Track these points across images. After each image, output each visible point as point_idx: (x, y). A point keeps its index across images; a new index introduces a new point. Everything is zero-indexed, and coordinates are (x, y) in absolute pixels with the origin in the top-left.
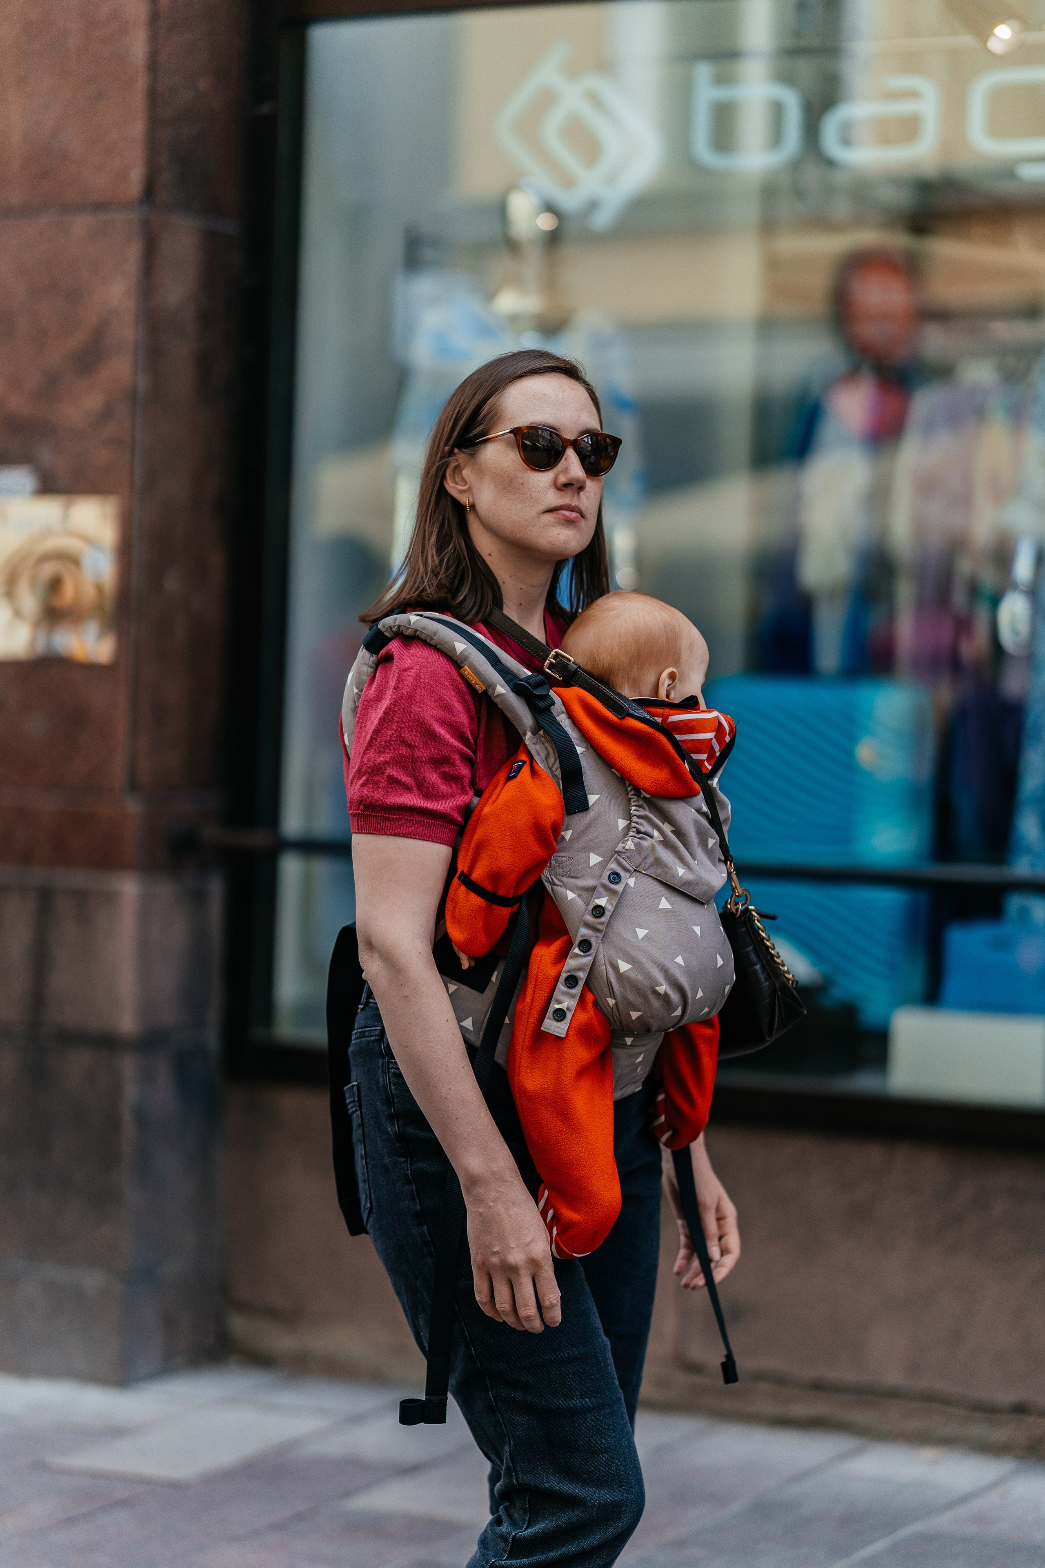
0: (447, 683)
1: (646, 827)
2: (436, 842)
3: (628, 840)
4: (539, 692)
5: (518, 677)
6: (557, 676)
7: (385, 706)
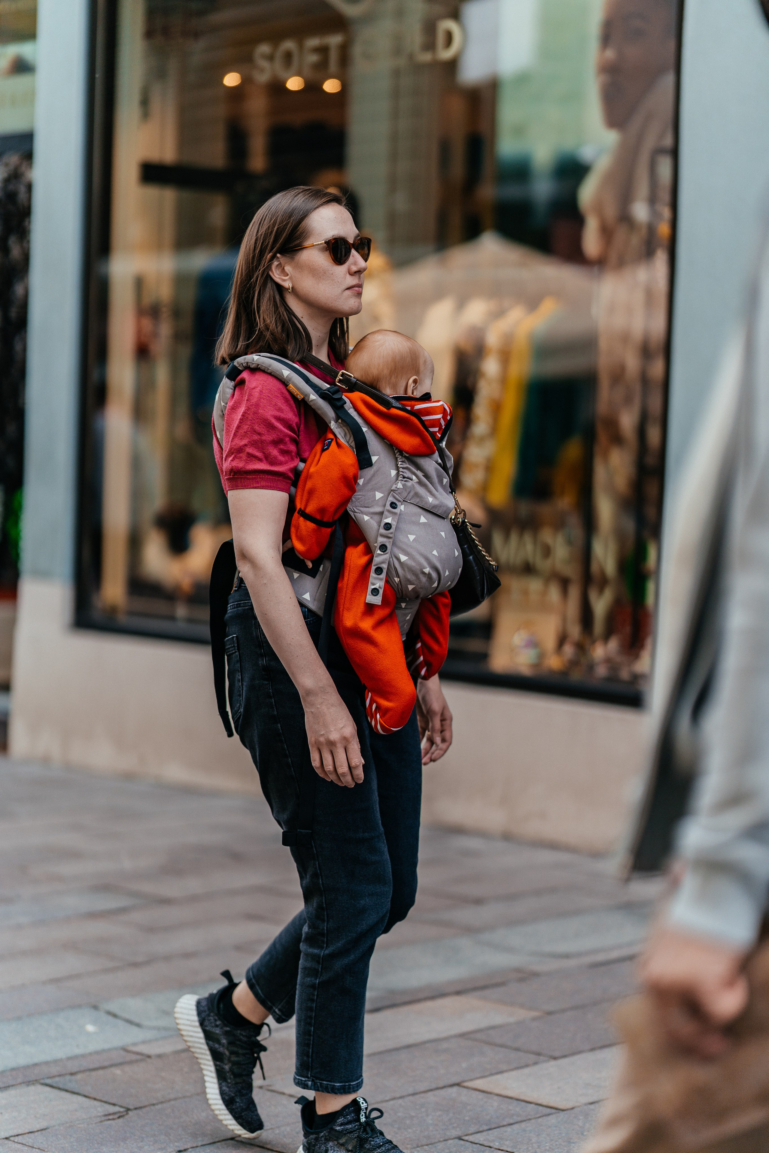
0: (279, 395)
1: (408, 474)
2: (279, 491)
3: (399, 482)
4: (335, 396)
5: (322, 389)
6: (344, 387)
7: (242, 411)
